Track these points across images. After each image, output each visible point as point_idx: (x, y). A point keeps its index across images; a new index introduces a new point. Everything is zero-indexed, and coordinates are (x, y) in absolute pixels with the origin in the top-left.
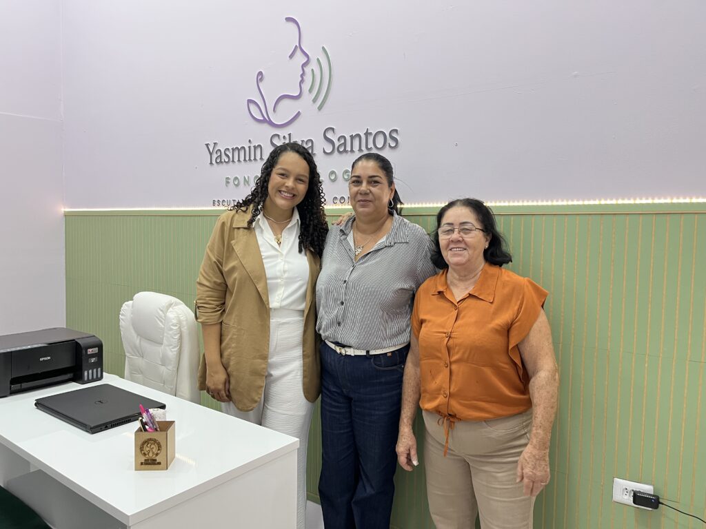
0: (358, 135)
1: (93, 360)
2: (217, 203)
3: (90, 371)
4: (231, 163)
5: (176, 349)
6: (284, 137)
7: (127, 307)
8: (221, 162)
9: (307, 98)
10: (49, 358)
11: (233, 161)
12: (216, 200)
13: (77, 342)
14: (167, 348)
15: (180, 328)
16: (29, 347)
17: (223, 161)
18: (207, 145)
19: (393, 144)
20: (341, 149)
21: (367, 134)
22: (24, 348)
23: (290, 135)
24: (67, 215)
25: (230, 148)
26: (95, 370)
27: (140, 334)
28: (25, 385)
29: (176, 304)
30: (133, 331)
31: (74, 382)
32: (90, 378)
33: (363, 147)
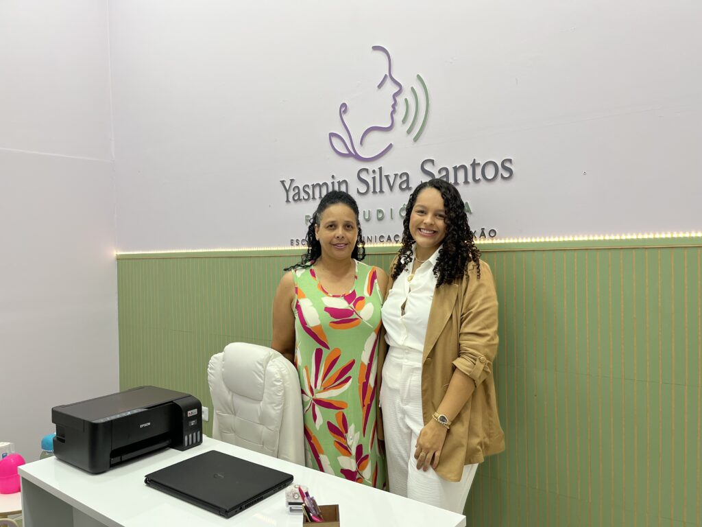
0: (463, 167)
1: (193, 423)
2: (295, 243)
3: (190, 436)
4: (311, 200)
5: (280, 407)
6: (374, 171)
7: (216, 360)
8: (299, 199)
9: (400, 129)
10: (149, 424)
11: (314, 198)
12: (295, 239)
13: (175, 404)
14: (269, 406)
15: (283, 384)
16: (129, 413)
17: (301, 197)
18: (283, 182)
19: (506, 175)
21: (474, 165)
22: (124, 415)
23: (380, 169)
24: (120, 259)
25: (310, 185)
26: (194, 434)
27: (231, 389)
28: (125, 457)
29: (275, 356)
30: (224, 387)
31: (173, 448)
32: (190, 443)
33: (470, 179)
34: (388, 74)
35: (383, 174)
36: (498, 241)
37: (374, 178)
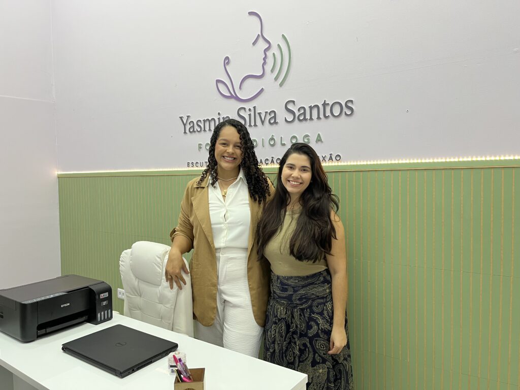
0: (317, 106)
1: (104, 303)
2: (191, 165)
3: (102, 313)
4: (203, 132)
6: (250, 110)
7: (126, 255)
8: (194, 131)
9: (270, 77)
10: (68, 304)
11: (205, 130)
12: (190, 162)
13: (90, 289)
14: (166, 289)
16: (52, 296)
18: (181, 118)
19: (349, 112)
20: (302, 118)
22: (48, 297)
23: (255, 107)
24: (59, 177)
25: (202, 120)
26: (106, 312)
27: (137, 277)
28: (49, 330)
30: (132, 275)
31: (89, 322)
32: (103, 319)
33: (322, 116)
34: (260, 34)
35: (257, 112)
36: (342, 164)
37: (250, 115)
